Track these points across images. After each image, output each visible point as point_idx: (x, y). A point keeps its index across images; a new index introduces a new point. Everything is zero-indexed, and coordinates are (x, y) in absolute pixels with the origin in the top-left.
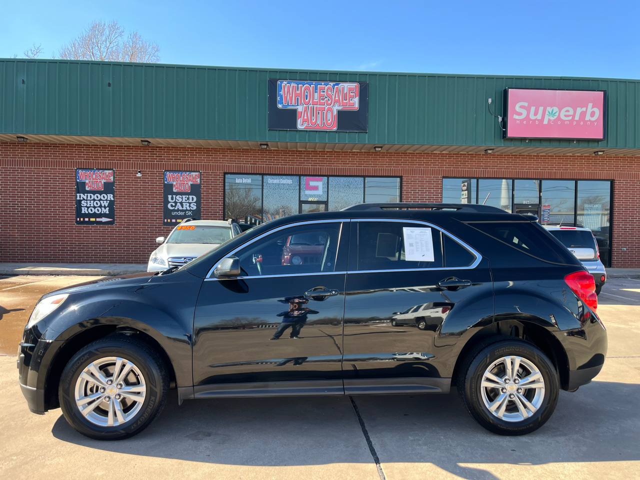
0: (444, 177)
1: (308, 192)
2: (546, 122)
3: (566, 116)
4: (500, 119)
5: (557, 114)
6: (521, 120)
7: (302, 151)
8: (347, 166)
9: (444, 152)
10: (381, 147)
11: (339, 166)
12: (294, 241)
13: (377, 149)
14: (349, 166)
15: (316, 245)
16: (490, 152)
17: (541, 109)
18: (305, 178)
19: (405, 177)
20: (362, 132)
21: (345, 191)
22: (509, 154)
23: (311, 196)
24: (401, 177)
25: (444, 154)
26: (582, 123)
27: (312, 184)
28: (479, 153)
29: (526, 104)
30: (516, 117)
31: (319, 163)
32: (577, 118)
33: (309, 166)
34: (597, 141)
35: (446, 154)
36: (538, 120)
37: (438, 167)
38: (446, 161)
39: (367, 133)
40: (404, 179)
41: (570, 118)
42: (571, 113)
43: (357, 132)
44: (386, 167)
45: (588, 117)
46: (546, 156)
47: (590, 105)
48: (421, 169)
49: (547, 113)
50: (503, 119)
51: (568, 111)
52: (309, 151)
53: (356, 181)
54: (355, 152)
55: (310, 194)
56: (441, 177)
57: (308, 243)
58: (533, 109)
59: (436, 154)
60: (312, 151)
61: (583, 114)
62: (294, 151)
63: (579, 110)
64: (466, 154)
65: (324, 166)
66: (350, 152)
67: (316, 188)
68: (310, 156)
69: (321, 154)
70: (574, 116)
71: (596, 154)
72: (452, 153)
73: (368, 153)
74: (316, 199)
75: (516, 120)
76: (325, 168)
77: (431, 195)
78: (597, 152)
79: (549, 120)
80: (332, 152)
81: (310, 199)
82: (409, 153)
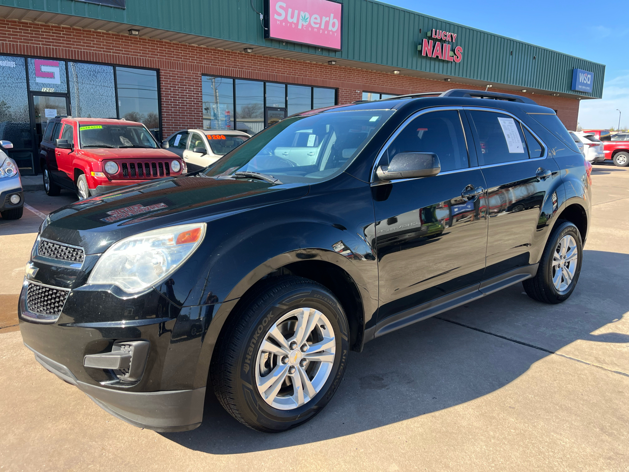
0: (203, 74)
1: (39, 80)
2: (300, 27)
3: (315, 23)
4: (262, 17)
5: (308, 20)
6: (281, 21)
7: (27, 23)
8: (91, 50)
9: (202, 46)
10: (138, 31)
11: (81, 49)
12: (84, 143)
13: (134, 32)
14: (94, 50)
15: (120, 148)
16: (249, 51)
17: (296, 12)
18: (33, 60)
19: (162, 70)
20: (119, 8)
21: (91, 81)
22: (261, 55)
23: (44, 85)
24: (158, 71)
25: (201, 48)
26: (326, 32)
27: (45, 69)
28: (235, 51)
29: (284, 5)
30: (276, 16)
31: (53, 42)
32: (323, 27)
33: (39, 44)
34: (335, 51)
35: (204, 48)
36: (294, 23)
37: (197, 63)
38: (205, 56)
39: (124, 9)
40: (162, 73)
41: (318, 26)
42: (318, 21)
43: (111, 7)
44: (140, 56)
45: (330, 28)
46: (290, 61)
47: (332, 15)
48: (180, 63)
49: (301, 17)
50: (264, 17)
51: (316, 18)
52: (38, 25)
53: (104, 70)
54: (100, 33)
55: (43, 82)
56: (200, 74)
57: (108, 145)
58: (290, 11)
59: (194, 47)
60: (41, 25)
61: (327, 23)
62: (15, 22)
63: (325, 19)
64: (223, 51)
65: (61, 46)
66: (93, 32)
67: (51, 75)
68: (39, 31)
69: (55, 30)
70: (320, 24)
71: (330, 63)
72: (210, 48)
73: (117, 36)
74: (52, 90)
75: (276, 20)
76: (62, 49)
77: (191, 93)
78: (331, 61)
79: (303, 25)
80: (70, 29)
81: (44, 90)
82: (165, 42)
